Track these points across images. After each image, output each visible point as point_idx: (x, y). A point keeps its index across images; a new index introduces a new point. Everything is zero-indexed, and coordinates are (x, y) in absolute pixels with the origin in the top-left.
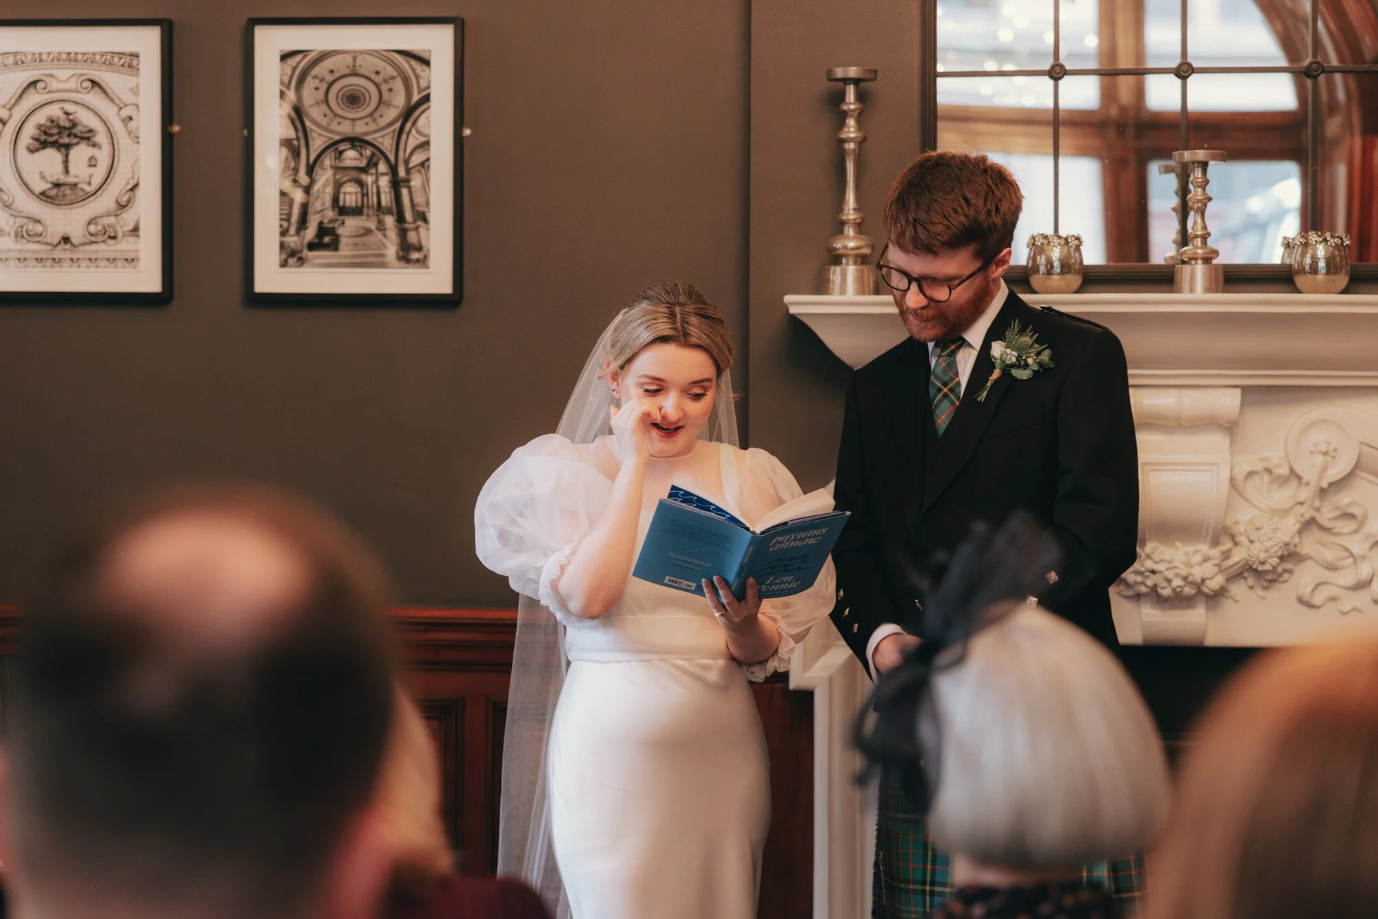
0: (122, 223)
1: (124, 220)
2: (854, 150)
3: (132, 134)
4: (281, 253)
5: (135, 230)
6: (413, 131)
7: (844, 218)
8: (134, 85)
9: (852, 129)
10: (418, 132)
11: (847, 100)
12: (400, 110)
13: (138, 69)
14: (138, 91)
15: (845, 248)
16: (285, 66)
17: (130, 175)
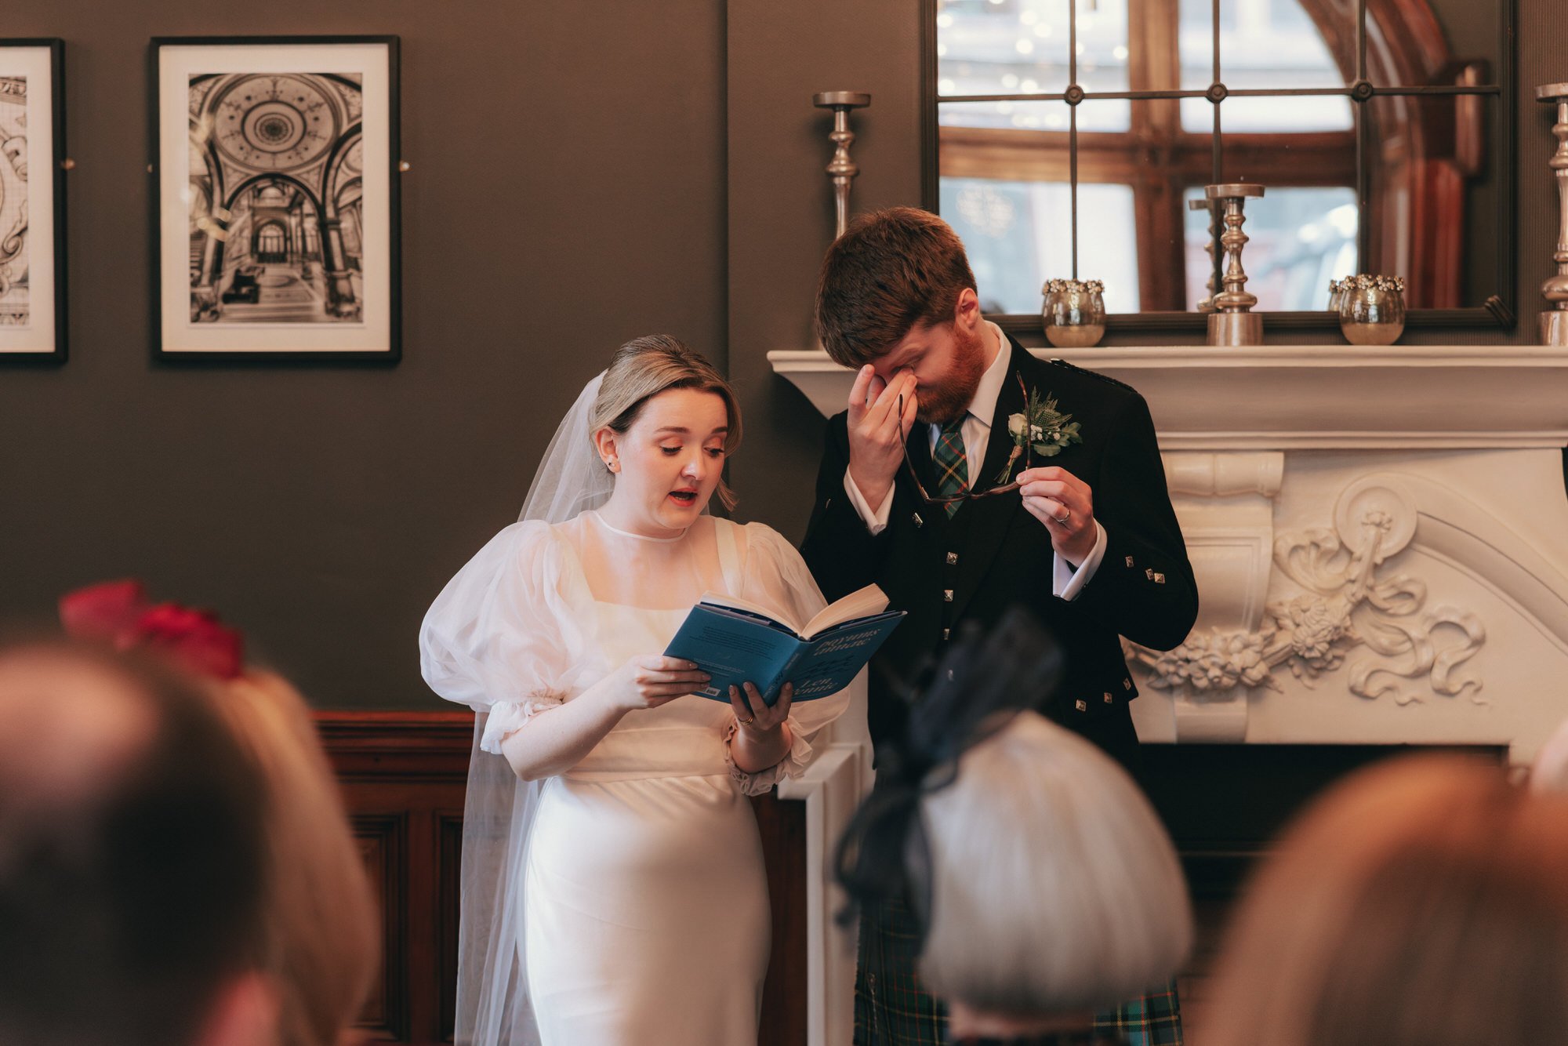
0: (9, 273)
1: (11, 270)
2: (845, 185)
3: (18, 172)
4: (192, 307)
5: (24, 281)
6: (343, 165)
8: (22, 114)
9: (843, 162)
10: (349, 167)
11: (837, 129)
12: (328, 141)
13: (25, 97)
14: (26, 121)
16: (195, 91)
17: (17, 218)
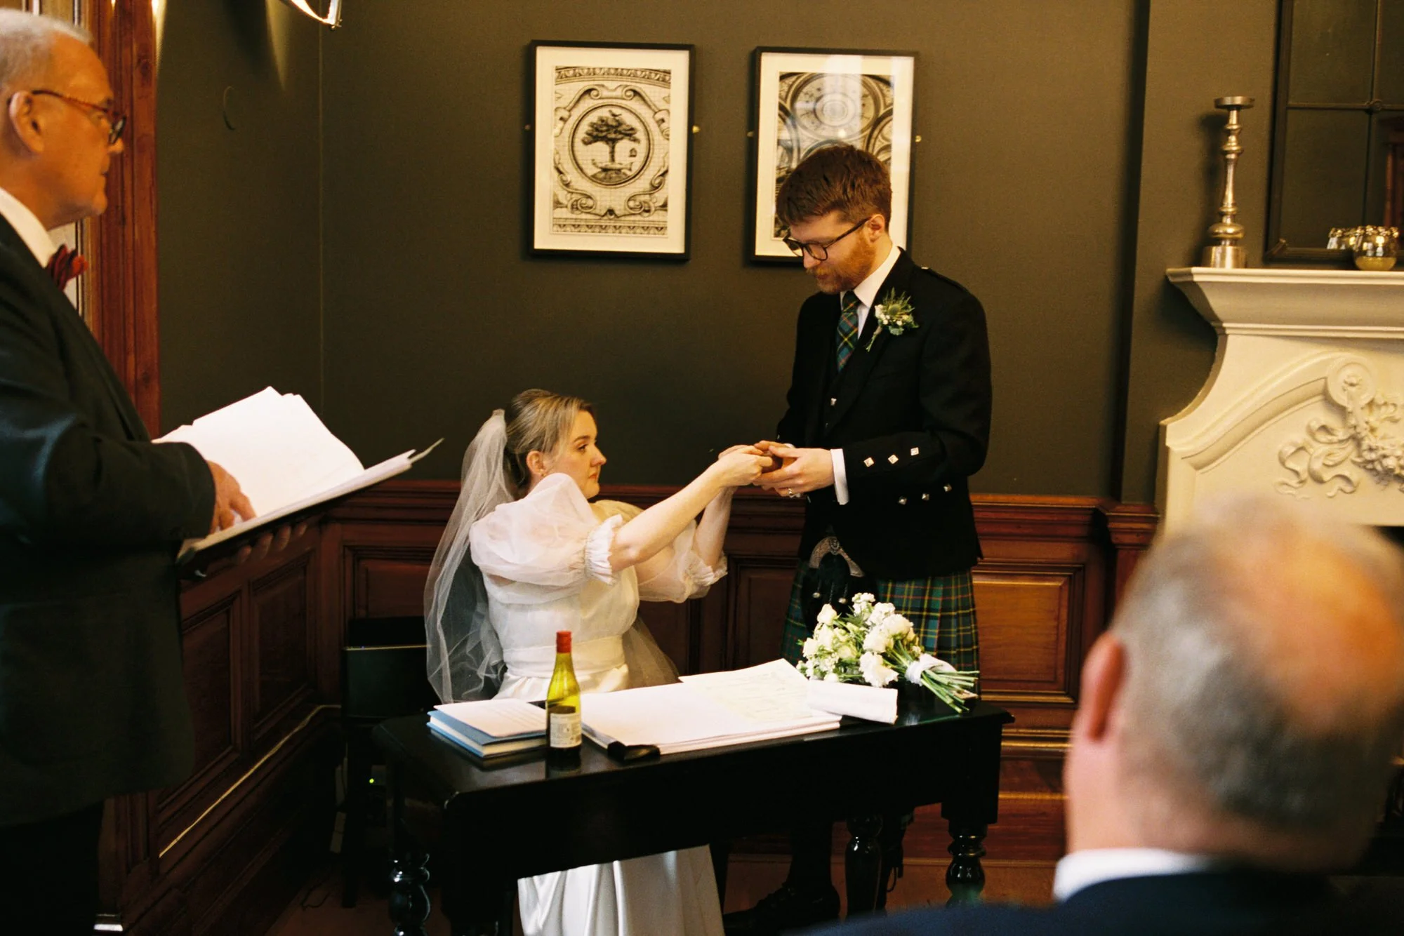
0: (655, 200)
1: (657, 198)
2: (1235, 159)
3: (664, 133)
4: (775, 227)
5: (664, 206)
6: (880, 137)
7: (1224, 210)
8: (667, 95)
9: (1234, 144)
10: (884, 138)
11: (1230, 122)
12: (871, 119)
13: (670, 83)
14: (669, 100)
15: (1226, 233)
16: (783, 84)
17: (662, 164)
